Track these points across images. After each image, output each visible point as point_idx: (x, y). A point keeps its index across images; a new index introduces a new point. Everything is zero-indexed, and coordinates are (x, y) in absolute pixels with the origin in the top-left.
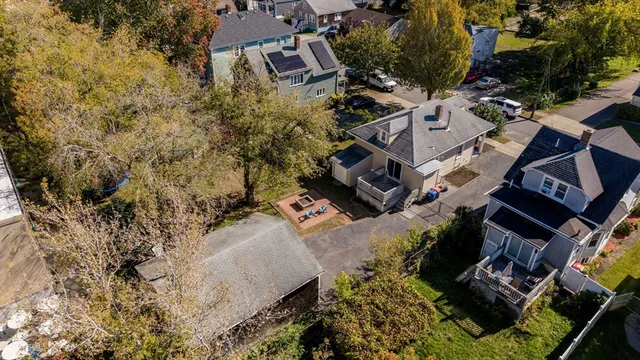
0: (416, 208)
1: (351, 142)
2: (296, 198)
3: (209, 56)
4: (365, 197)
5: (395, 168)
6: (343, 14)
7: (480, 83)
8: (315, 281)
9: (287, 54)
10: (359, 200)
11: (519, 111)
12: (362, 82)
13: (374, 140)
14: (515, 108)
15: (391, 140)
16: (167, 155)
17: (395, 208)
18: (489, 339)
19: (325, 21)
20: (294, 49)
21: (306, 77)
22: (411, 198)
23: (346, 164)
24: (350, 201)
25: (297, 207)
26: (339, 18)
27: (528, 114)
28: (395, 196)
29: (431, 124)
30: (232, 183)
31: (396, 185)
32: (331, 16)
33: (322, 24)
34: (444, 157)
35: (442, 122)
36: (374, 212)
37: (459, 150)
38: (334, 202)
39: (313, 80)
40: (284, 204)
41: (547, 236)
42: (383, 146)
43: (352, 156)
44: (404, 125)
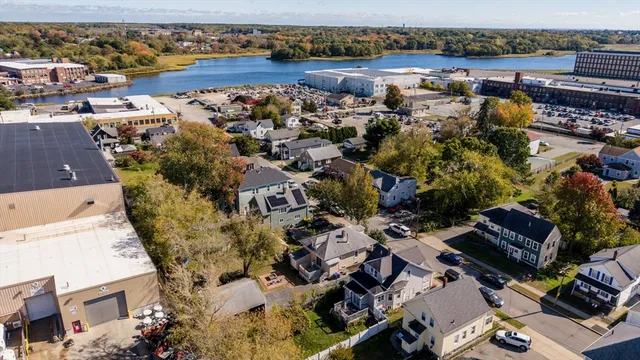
0: (327, 282)
1: (301, 247)
2: (269, 275)
3: (237, 196)
4: (303, 276)
5: (319, 261)
6: (332, 159)
7: (397, 214)
8: (264, 305)
9: (278, 196)
10: (300, 277)
11: (409, 233)
12: (328, 210)
13: (310, 246)
14: (404, 231)
15: (317, 247)
16: (209, 251)
17: (317, 281)
18: (333, 335)
19: (319, 164)
20: (283, 193)
21: (288, 209)
22: (323, 277)
23: (295, 258)
24: (296, 278)
25: (268, 279)
26: (329, 162)
27: (414, 235)
28: (315, 275)
29: (339, 240)
30: (237, 265)
31: (318, 269)
32: (324, 162)
33: (317, 166)
34: (344, 257)
35: (345, 239)
36: (305, 282)
37: (356, 253)
38: (288, 277)
39: (292, 210)
40: (262, 278)
41: (364, 292)
42: (314, 249)
43: (300, 254)
44: (324, 240)
